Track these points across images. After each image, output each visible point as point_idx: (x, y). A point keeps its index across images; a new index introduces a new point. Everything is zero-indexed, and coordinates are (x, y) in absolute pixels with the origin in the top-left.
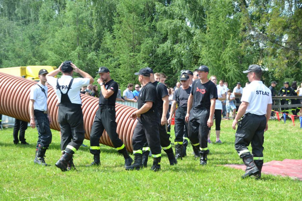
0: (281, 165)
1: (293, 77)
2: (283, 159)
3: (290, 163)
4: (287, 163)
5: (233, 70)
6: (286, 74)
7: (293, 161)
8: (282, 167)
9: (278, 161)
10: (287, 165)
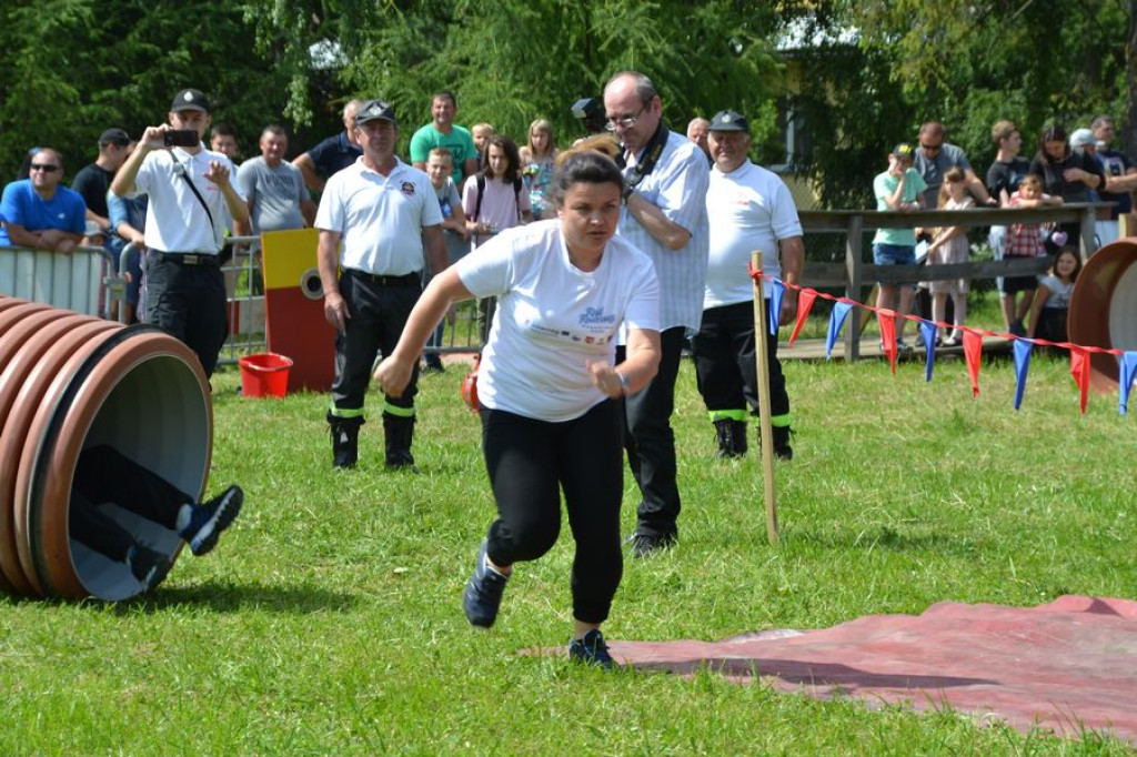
0: (909, 640)
1: (1018, 85)
2: (927, 603)
3: (967, 624)
4: (950, 627)
5: (639, 46)
6: (975, 64)
7: (984, 613)
8: (918, 651)
9: (895, 618)
10: (947, 641)
